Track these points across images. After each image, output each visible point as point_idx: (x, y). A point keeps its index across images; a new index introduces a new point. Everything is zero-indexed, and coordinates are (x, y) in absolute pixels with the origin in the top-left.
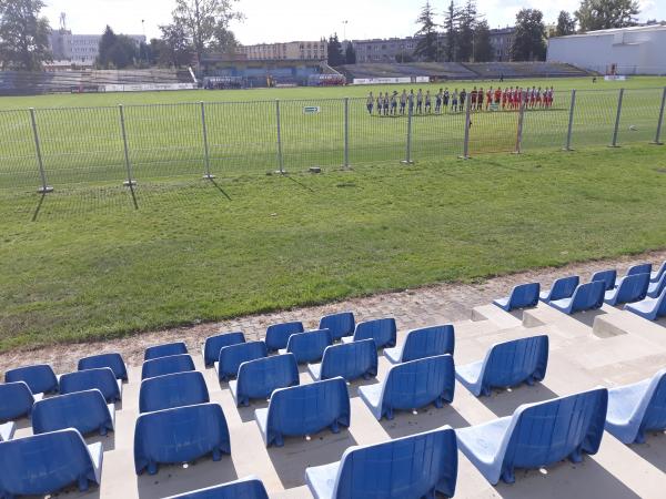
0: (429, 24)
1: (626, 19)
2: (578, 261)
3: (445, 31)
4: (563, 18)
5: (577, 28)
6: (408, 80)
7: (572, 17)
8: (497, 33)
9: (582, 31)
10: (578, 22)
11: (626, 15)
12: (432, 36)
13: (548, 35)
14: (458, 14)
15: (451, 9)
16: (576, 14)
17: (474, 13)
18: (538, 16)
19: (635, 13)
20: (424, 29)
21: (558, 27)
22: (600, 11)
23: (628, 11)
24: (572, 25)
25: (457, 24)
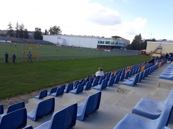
0: (11, 27)
1: (59, 33)
2: (55, 85)
3: (16, 30)
4: (46, 31)
5: (49, 33)
6: (5, 41)
7: (48, 31)
8: (30, 32)
9: (50, 34)
10: (49, 32)
11: (59, 32)
12: (12, 31)
13: (43, 34)
14: (19, 26)
15: (17, 24)
16: (49, 30)
17: (24, 26)
18: (40, 29)
19: (61, 32)
20: (9, 28)
21: (45, 33)
22: (54, 31)
23: (60, 31)
24: (48, 32)
25: (19, 28)
